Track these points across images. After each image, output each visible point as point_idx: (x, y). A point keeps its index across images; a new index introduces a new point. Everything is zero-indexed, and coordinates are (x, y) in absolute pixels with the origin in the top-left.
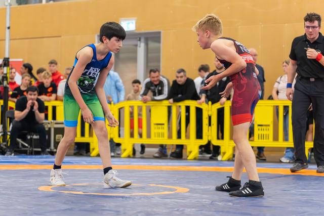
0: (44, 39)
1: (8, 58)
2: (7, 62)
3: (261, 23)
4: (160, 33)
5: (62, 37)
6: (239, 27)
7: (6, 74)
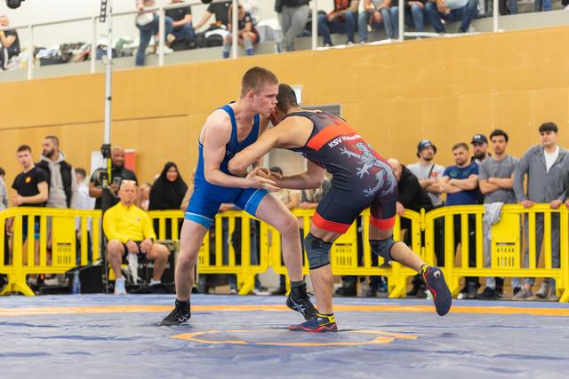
0: (163, 119)
1: (109, 145)
2: (107, 151)
3: (493, 90)
4: (338, 107)
5: (190, 116)
6: (461, 96)
7: (106, 169)
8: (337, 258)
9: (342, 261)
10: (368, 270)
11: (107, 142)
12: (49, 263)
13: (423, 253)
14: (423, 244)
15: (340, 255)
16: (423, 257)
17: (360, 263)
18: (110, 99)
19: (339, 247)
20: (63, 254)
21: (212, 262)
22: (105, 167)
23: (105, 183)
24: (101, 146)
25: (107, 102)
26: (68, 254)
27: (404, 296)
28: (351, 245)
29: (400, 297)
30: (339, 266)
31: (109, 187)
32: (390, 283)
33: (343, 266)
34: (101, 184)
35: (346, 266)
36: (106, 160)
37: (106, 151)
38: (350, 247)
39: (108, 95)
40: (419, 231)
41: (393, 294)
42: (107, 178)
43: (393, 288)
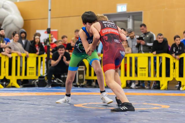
7: (48, 38)
8: (140, 74)
9: (142, 75)
10: (152, 79)
11: (49, 27)
12: (26, 74)
13: (174, 72)
14: (174, 68)
15: (141, 72)
16: (174, 73)
17: (149, 75)
18: (50, 10)
19: (141, 69)
20: (31, 71)
21: (90, 75)
22: (48, 37)
23: (48, 43)
24: (47, 29)
25: (49, 12)
26: (33, 71)
27: (167, 89)
28: (145, 68)
29: (165, 89)
30: (141, 77)
31: (50, 45)
32: (161, 84)
33: (142, 77)
34: (47, 44)
35: (143, 77)
36: (48, 34)
37: (49, 31)
38: (145, 69)
39: (49, 8)
40: (173, 63)
41: (162, 88)
42: (49, 42)
43: (162, 85)
